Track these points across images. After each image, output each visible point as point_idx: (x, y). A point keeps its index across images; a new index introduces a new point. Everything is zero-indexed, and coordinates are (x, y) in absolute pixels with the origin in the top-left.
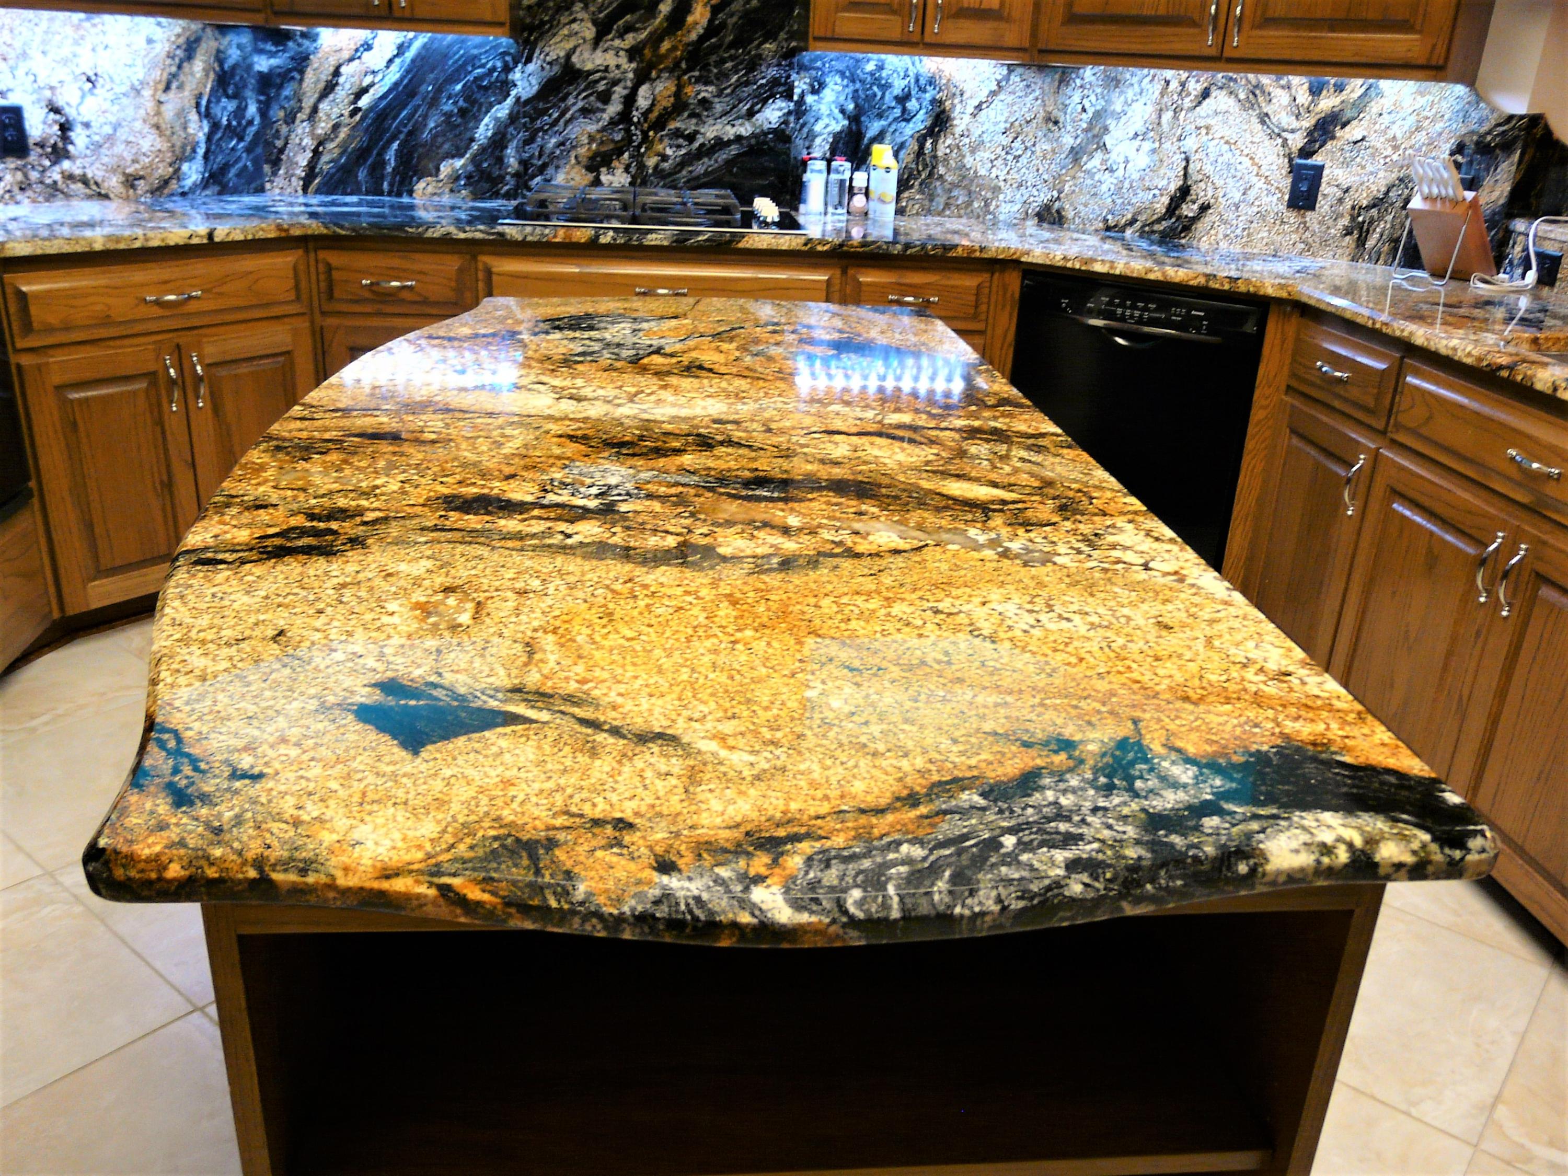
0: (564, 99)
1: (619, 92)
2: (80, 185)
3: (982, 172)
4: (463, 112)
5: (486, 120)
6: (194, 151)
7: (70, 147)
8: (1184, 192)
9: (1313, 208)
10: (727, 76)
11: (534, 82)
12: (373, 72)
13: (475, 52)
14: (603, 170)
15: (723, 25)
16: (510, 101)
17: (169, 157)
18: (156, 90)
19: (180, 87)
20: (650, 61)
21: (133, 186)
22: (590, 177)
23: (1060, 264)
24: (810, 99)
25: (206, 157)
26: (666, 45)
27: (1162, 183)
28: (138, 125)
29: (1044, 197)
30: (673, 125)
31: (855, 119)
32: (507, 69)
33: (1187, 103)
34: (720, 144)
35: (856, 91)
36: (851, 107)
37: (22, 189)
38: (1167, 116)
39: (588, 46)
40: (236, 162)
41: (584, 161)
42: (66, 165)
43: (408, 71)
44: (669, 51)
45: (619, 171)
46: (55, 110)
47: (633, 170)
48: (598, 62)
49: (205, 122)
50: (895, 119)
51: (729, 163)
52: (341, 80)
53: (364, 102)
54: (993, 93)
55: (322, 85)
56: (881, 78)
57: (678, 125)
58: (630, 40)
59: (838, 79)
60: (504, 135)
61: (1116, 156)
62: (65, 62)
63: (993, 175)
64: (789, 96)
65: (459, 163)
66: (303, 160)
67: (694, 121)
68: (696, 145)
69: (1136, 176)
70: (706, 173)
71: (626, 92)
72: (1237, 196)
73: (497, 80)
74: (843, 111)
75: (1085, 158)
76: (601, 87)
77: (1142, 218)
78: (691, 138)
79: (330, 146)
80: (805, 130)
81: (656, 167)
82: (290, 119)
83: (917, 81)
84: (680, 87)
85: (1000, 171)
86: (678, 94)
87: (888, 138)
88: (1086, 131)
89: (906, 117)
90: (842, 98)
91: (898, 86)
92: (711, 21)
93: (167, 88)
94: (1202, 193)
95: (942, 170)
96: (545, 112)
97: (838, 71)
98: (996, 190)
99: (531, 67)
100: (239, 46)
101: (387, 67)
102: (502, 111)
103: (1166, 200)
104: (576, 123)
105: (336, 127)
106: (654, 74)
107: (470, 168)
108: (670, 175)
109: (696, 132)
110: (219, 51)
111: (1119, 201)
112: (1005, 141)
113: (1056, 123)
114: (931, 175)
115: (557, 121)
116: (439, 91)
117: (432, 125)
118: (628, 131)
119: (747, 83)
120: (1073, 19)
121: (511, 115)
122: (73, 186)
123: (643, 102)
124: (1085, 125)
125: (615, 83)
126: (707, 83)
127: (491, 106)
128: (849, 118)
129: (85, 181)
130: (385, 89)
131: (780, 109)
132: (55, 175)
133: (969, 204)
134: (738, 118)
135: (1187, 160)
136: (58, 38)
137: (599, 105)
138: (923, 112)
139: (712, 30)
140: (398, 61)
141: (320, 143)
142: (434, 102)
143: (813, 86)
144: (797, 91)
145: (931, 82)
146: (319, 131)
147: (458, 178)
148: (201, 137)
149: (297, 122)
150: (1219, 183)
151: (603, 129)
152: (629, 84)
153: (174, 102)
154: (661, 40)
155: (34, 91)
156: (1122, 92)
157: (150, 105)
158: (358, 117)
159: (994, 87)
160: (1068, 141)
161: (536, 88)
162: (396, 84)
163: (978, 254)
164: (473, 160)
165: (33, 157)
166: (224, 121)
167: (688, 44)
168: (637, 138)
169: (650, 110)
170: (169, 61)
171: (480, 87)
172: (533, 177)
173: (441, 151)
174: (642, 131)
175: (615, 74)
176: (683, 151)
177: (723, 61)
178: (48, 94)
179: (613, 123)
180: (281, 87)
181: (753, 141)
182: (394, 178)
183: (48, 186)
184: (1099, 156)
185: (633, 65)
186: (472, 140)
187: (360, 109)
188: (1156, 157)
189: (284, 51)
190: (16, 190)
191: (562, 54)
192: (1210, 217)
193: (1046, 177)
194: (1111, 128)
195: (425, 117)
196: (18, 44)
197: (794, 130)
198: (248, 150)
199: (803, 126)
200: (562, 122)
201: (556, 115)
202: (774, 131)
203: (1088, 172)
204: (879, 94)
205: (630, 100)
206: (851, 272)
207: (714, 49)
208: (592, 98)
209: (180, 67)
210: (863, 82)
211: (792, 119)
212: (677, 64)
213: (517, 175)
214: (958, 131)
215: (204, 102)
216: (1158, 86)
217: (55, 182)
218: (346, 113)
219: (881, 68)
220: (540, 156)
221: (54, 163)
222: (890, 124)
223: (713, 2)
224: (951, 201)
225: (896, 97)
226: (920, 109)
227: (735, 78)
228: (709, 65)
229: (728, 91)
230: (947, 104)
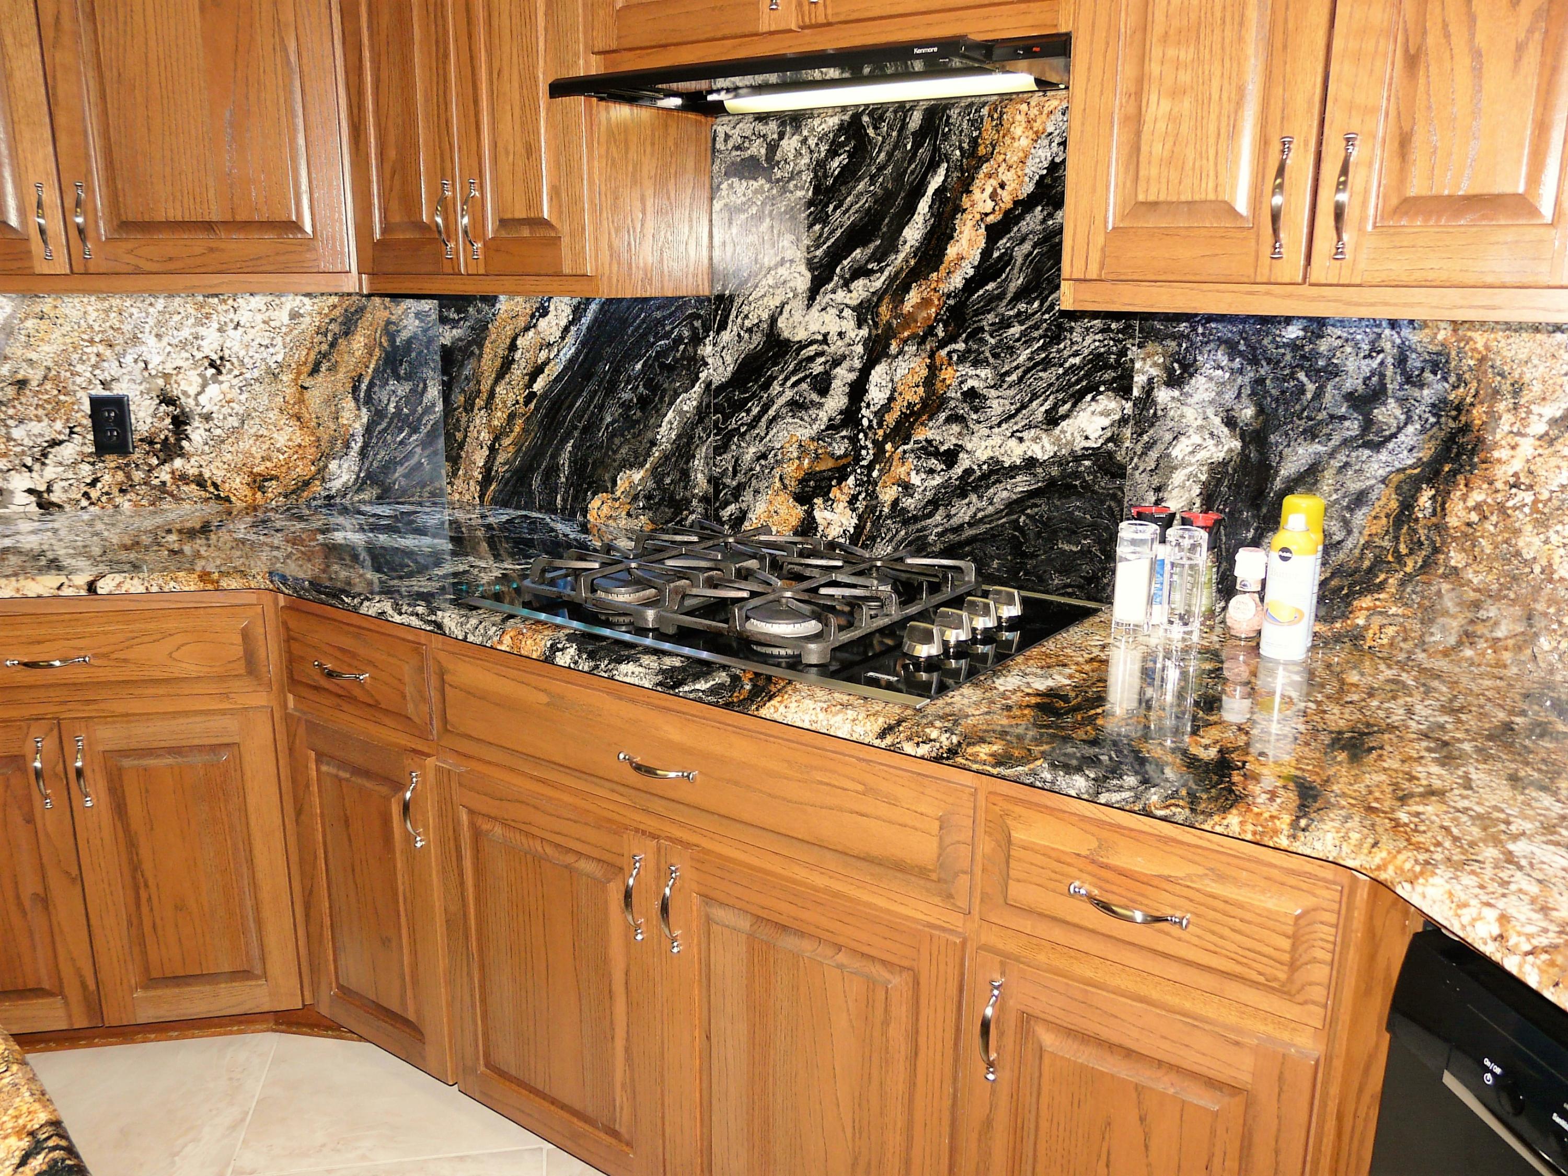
0: (766, 386)
1: (843, 376)
2: (193, 486)
4: (644, 402)
5: (670, 414)
6: (347, 446)
7: (185, 443)
10: (1011, 350)
11: (729, 359)
12: (549, 345)
13: (658, 314)
14: (818, 501)
15: (1007, 259)
16: (698, 388)
17: (311, 453)
18: (299, 374)
19: (332, 369)
20: (889, 324)
21: (261, 488)
22: (799, 511)
24: (1163, 395)
25: (363, 453)
26: (913, 297)
28: (273, 415)
30: (921, 434)
31: (1257, 438)
32: (697, 340)
34: (998, 471)
35: (1260, 381)
36: (1247, 412)
37: (122, 491)
39: (798, 305)
40: (406, 458)
41: (793, 485)
42: (178, 463)
43: (583, 344)
44: (918, 306)
45: (841, 506)
46: (167, 399)
47: (860, 505)
48: (813, 327)
49: (364, 410)
50: (1345, 442)
51: (1014, 506)
52: (518, 355)
53: (539, 385)
55: (499, 361)
56: (1316, 355)
57: (930, 435)
58: (861, 289)
59: (1221, 356)
60: (691, 438)
62: (183, 345)
64: (1123, 388)
65: (637, 475)
66: (480, 458)
67: (956, 428)
68: (958, 470)
70: (973, 522)
71: (852, 376)
73: (683, 357)
74: (1230, 422)
76: (817, 368)
78: (950, 457)
79: (506, 442)
80: (1154, 454)
81: (895, 502)
82: (469, 407)
83: (1401, 361)
84: (933, 369)
86: (929, 382)
87: (1328, 479)
89: (1373, 438)
90: (1230, 395)
91: (1356, 372)
92: (986, 253)
93: (315, 370)
95: (1456, 558)
96: (741, 406)
99: (726, 336)
100: (418, 315)
101: (563, 338)
102: (689, 402)
104: (781, 424)
105: (512, 417)
106: (894, 348)
107: (651, 484)
108: (916, 519)
109: (959, 448)
110: (388, 323)
114: (1427, 566)
115: (758, 418)
116: (616, 371)
117: (609, 419)
118: (854, 440)
119: (1046, 364)
121: (698, 408)
122: (185, 488)
123: (876, 394)
125: (837, 362)
126: (978, 362)
127: (676, 395)
128: (1242, 437)
129: (201, 482)
130: (560, 368)
131: (1106, 413)
132: (164, 474)
134: (1029, 427)
136: (176, 318)
137: (815, 397)
138: (1410, 429)
139: (987, 268)
140: (573, 329)
141: (497, 439)
142: (611, 389)
143: (1170, 371)
144: (1139, 380)
146: (496, 423)
147: (635, 498)
148: (358, 428)
149: (476, 411)
151: (819, 437)
152: (857, 364)
153: (320, 387)
154: (906, 289)
155: (144, 380)
157: (290, 392)
158: (532, 406)
161: (730, 369)
162: (571, 361)
164: (654, 470)
165: (137, 455)
166: (392, 409)
167: (949, 296)
168: (868, 456)
169: (886, 408)
170: (319, 338)
171: (663, 366)
172: (726, 504)
173: (618, 456)
174: (874, 442)
175: (836, 347)
176: (938, 480)
177: (1005, 324)
178: (161, 382)
179: (832, 427)
180: (462, 365)
181: (1055, 471)
182: (567, 492)
183: (154, 487)
185: (864, 332)
186: (653, 443)
187: (532, 395)
189: (465, 319)
190: (115, 491)
191: (765, 316)
195: (601, 408)
196: (126, 328)
197: (1131, 453)
198: (424, 444)
199: (1149, 446)
200: (764, 420)
201: (755, 411)
202: (1094, 454)
204: (1311, 387)
205: (858, 390)
207: (992, 300)
208: (804, 386)
209: (333, 345)
210: (1276, 363)
211: (1128, 432)
212: (930, 331)
213: (705, 499)
214: (1503, 473)
215: (364, 387)
217: (164, 483)
218: (521, 401)
220: (735, 473)
221: (163, 463)
222: (1332, 455)
223: (990, 219)
224: (1480, 629)
225: (1350, 397)
226: (1409, 420)
227: (1024, 355)
228: (982, 329)
229: (1014, 377)
230: (1478, 414)
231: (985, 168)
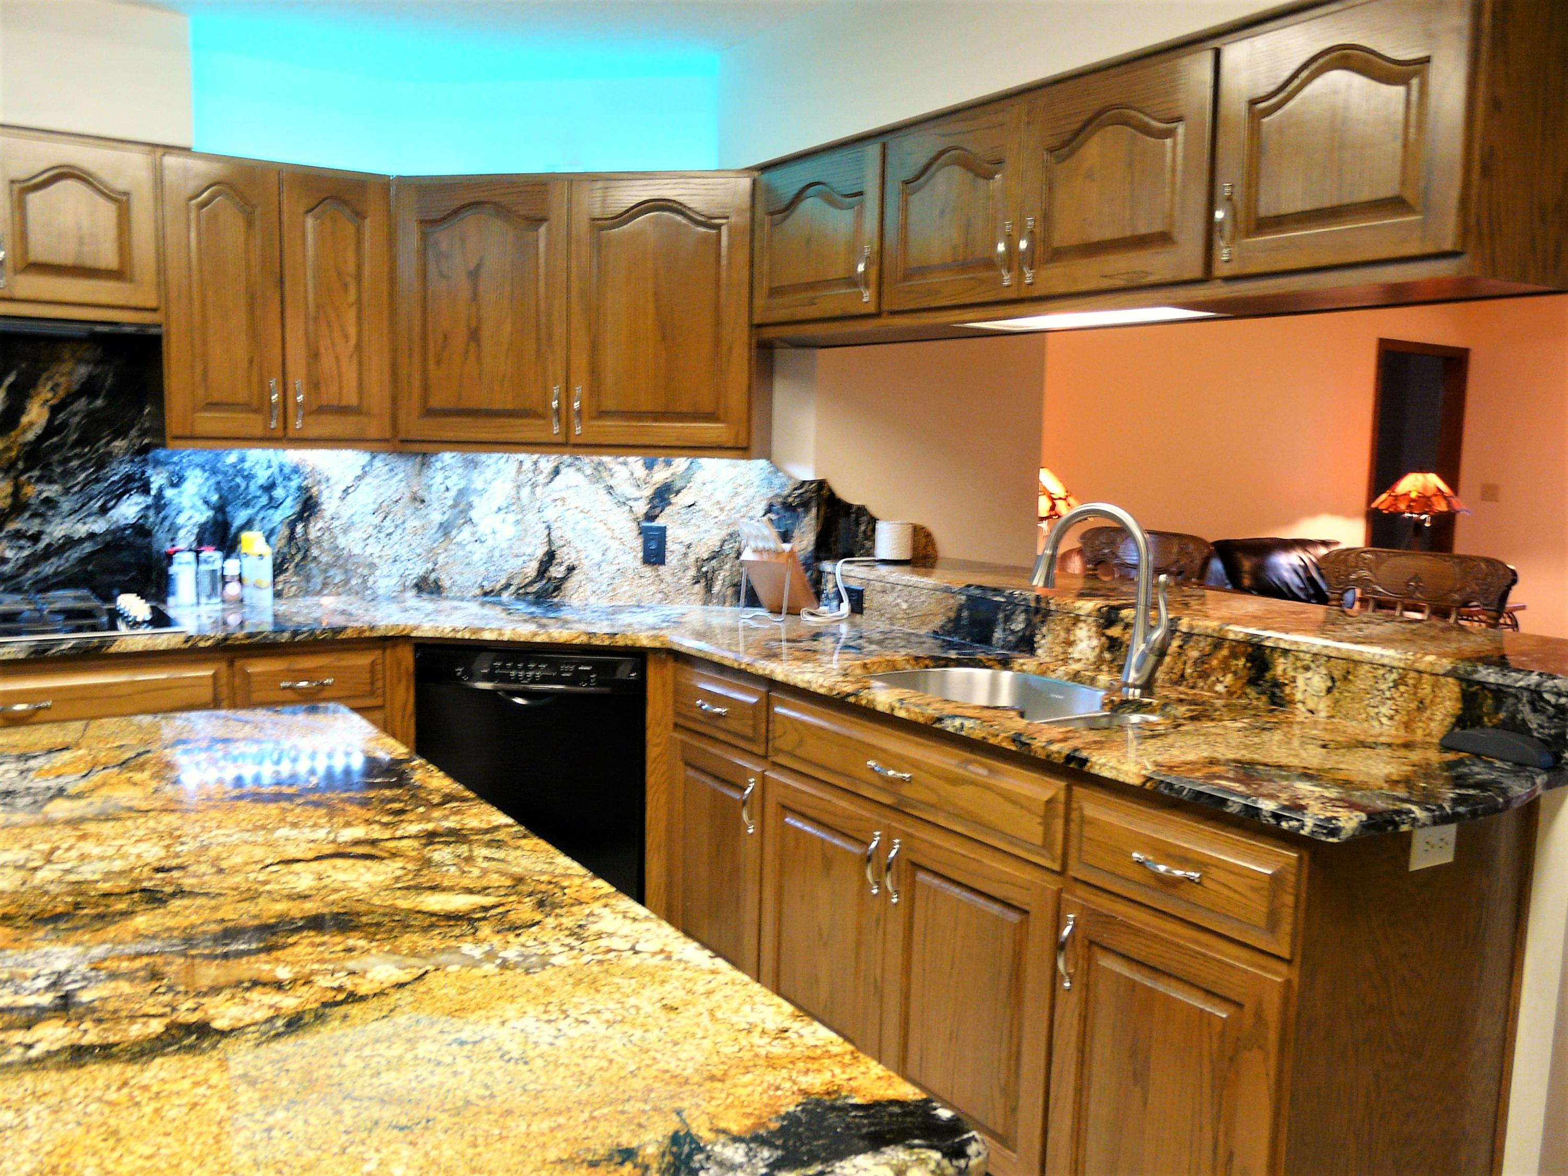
3: (356, 551)
8: (550, 557)
9: (662, 562)
10: (72, 474)
15: (65, 425)
23: (450, 635)
24: (169, 493)
27: (529, 550)
29: (418, 569)
30: (12, 526)
31: (220, 509)
33: (542, 479)
34: (69, 542)
35: (218, 483)
36: (215, 498)
38: (525, 492)
44: (3, 452)
50: (262, 508)
51: (84, 560)
54: (359, 478)
56: (242, 470)
57: (18, 526)
59: (198, 472)
61: (483, 528)
63: (367, 553)
64: (145, 489)
67: (37, 521)
68: (42, 545)
69: (504, 545)
70: (56, 574)
72: (598, 557)
74: (206, 502)
75: (454, 532)
77: (516, 582)
78: (35, 538)
80: (167, 524)
83: (281, 470)
84: (18, 488)
85: (373, 549)
86: (15, 495)
87: (257, 524)
88: (453, 507)
89: (273, 504)
90: (204, 490)
91: (262, 476)
92: (50, 421)
94: (566, 556)
95: (315, 552)
97: (198, 465)
98: (372, 566)
103: (535, 565)
108: (12, 577)
109: (41, 532)
111: (493, 568)
112: (376, 520)
113: (423, 501)
114: (304, 557)
119: (97, 481)
120: (430, 413)
124: (450, 502)
126: (51, 482)
128: (214, 508)
131: (137, 504)
133: (347, 582)
134: (89, 515)
135: (549, 528)
138: (290, 499)
139: (50, 430)
143: (171, 481)
144: (155, 486)
145: (296, 470)
150: (580, 546)
156: (481, 473)
159: (359, 473)
160: (436, 517)
163: (367, 634)
167: (25, 444)
176: (26, 553)
177: (67, 460)
181: (109, 538)
184: (467, 529)
188: (520, 527)
192: (576, 578)
193: (418, 551)
194: (475, 504)
197: (154, 523)
199: (165, 518)
202: (133, 526)
203: (458, 544)
204: (243, 485)
206: (238, 664)
207: (56, 448)
210: (225, 474)
211: (151, 513)
212: (13, 464)
214: (327, 514)
216: (514, 466)
219: (242, 460)
222: (258, 512)
223: (51, 402)
224: (328, 580)
225: (261, 487)
226: (287, 497)
227: (83, 476)
228: (51, 464)
229: (76, 489)
230: (314, 491)
231: (45, 375)
